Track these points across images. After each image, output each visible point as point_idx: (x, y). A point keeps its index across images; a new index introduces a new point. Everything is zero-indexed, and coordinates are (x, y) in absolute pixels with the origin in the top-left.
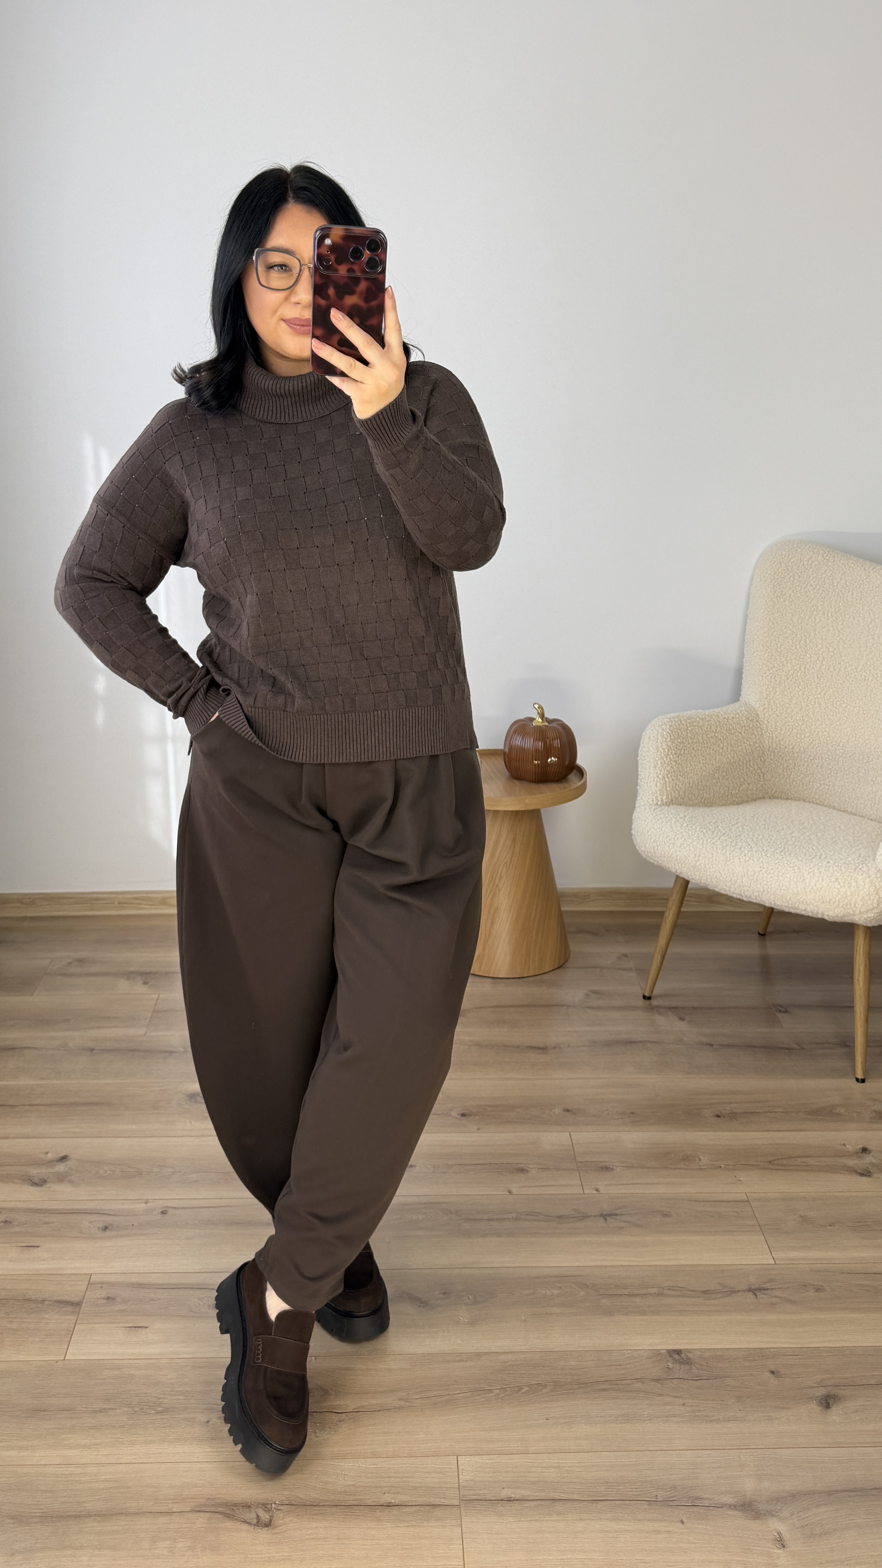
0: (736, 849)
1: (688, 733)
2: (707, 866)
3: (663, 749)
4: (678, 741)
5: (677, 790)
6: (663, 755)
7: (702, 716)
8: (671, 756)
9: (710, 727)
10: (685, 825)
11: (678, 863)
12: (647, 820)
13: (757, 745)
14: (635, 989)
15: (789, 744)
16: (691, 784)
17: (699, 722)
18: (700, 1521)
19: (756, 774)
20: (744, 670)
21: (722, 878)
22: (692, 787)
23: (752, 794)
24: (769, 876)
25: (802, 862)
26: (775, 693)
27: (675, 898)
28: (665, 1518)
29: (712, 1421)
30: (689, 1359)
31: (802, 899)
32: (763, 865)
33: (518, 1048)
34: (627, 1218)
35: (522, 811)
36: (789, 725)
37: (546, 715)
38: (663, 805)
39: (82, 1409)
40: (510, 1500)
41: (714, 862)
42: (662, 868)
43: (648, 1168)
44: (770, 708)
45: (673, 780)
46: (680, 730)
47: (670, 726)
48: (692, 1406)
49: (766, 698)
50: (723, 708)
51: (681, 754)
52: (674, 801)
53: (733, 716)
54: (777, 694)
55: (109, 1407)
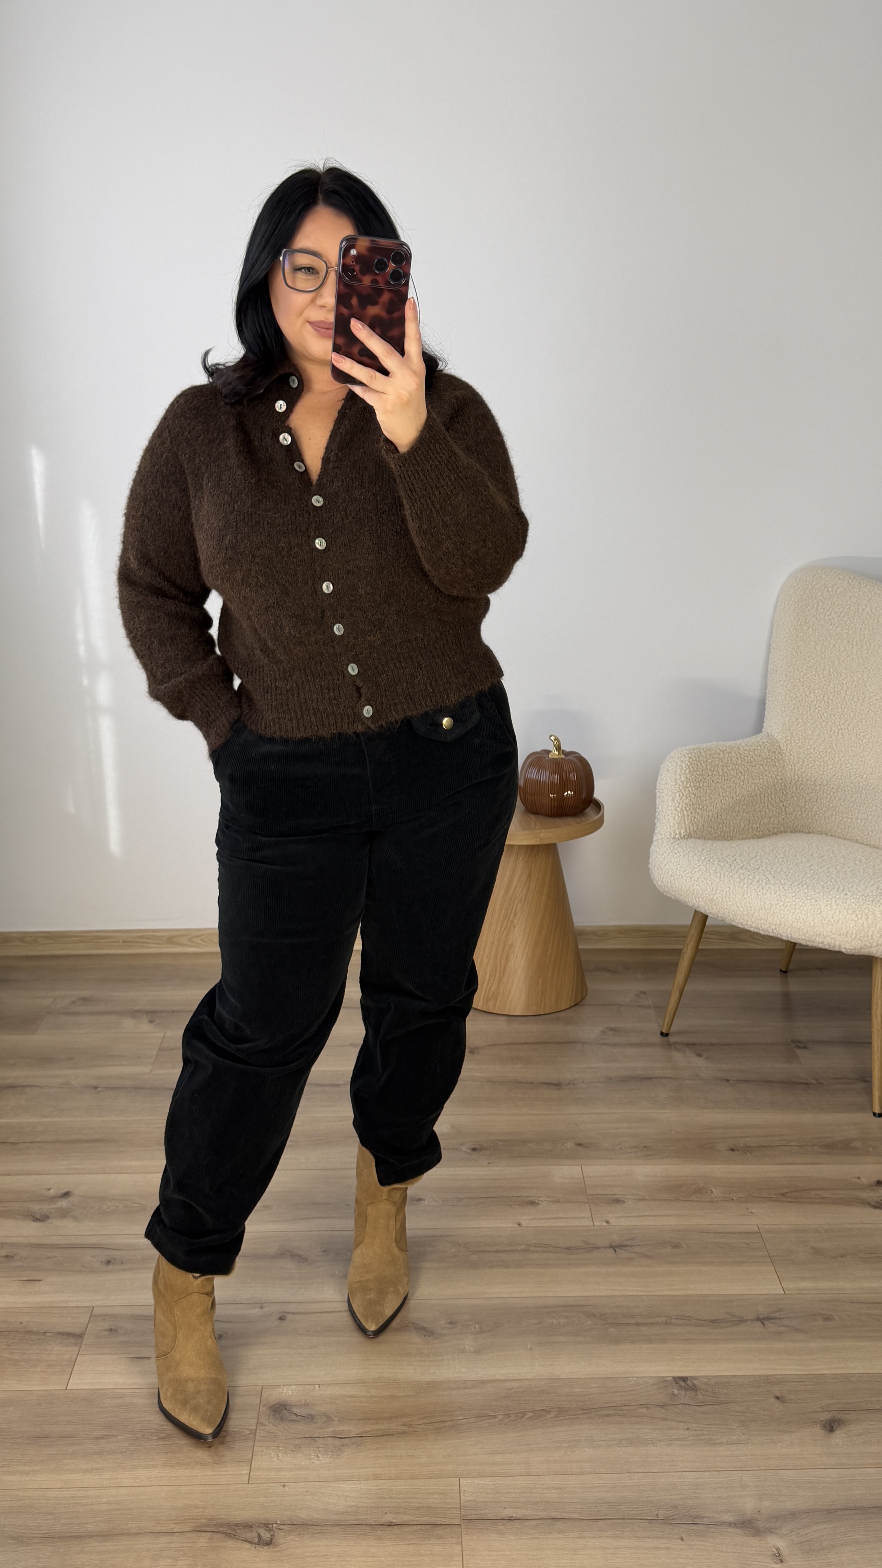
0: (753, 881)
1: (707, 765)
2: (724, 899)
3: (682, 781)
4: (697, 774)
5: (696, 823)
6: (681, 788)
7: (722, 747)
8: (690, 789)
9: (731, 759)
10: (703, 858)
11: (695, 897)
12: (664, 854)
13: (779, 778)
14: (654, 1027)
15: (810, 776)
16: (710, 818)
17: (719, 754)
18: (700, 1539)
19: (778, 807)
20: (767, 701)
21: (739, 912)
22: (711, 820)
23: (774, 828)
24: (786, 909)
25: (820, 895)
26: (797, 725)
27: (694, 933)
28: (666, 1536)
29: (715, 1444)
30: (694, 1385)
31: (819, 932)
32: (781, 898)
33: (532, 1085)
34: (637, 1249)
35: (538, 845)
36: (810, 758)
37: (562, 748)
38: (682, 838)
39: (83, 1436)
40: (511, 1519)
41: (731, 896)
42: (680, 902)
43: (660, 1200)
44: (793, 739)
45: (692, 813)
46: (700, 762)
47: (690, 758)
48: (696, 1430)
49: (789, 729)
50: (745, 740)
51: (699, 787)
52: (693, 836)
53: (755, 748)
54: (799, 726)
55: (111, 1434)
